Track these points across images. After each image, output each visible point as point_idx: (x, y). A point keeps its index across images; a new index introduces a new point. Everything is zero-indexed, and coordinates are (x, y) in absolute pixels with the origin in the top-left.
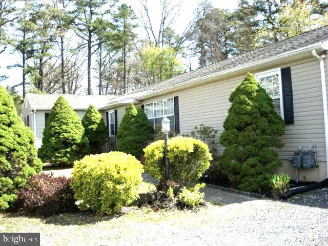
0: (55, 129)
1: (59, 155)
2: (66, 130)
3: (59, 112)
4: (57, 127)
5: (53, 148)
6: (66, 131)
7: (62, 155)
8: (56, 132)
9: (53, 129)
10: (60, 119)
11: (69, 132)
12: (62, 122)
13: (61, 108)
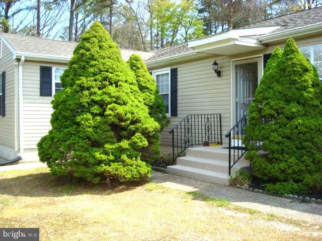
0: (91, 94)
1: (104, 157)
2: (118, 98)
3: (96, 56)
4: (96, 90)
5: (89, 138)
6: (118, 101)
7: (112, 157)
8: (93, 101)
9: (86, 93)
10: (101, 71)
11: (125, 104)
12: (105, 79)
13: (100, 47)
